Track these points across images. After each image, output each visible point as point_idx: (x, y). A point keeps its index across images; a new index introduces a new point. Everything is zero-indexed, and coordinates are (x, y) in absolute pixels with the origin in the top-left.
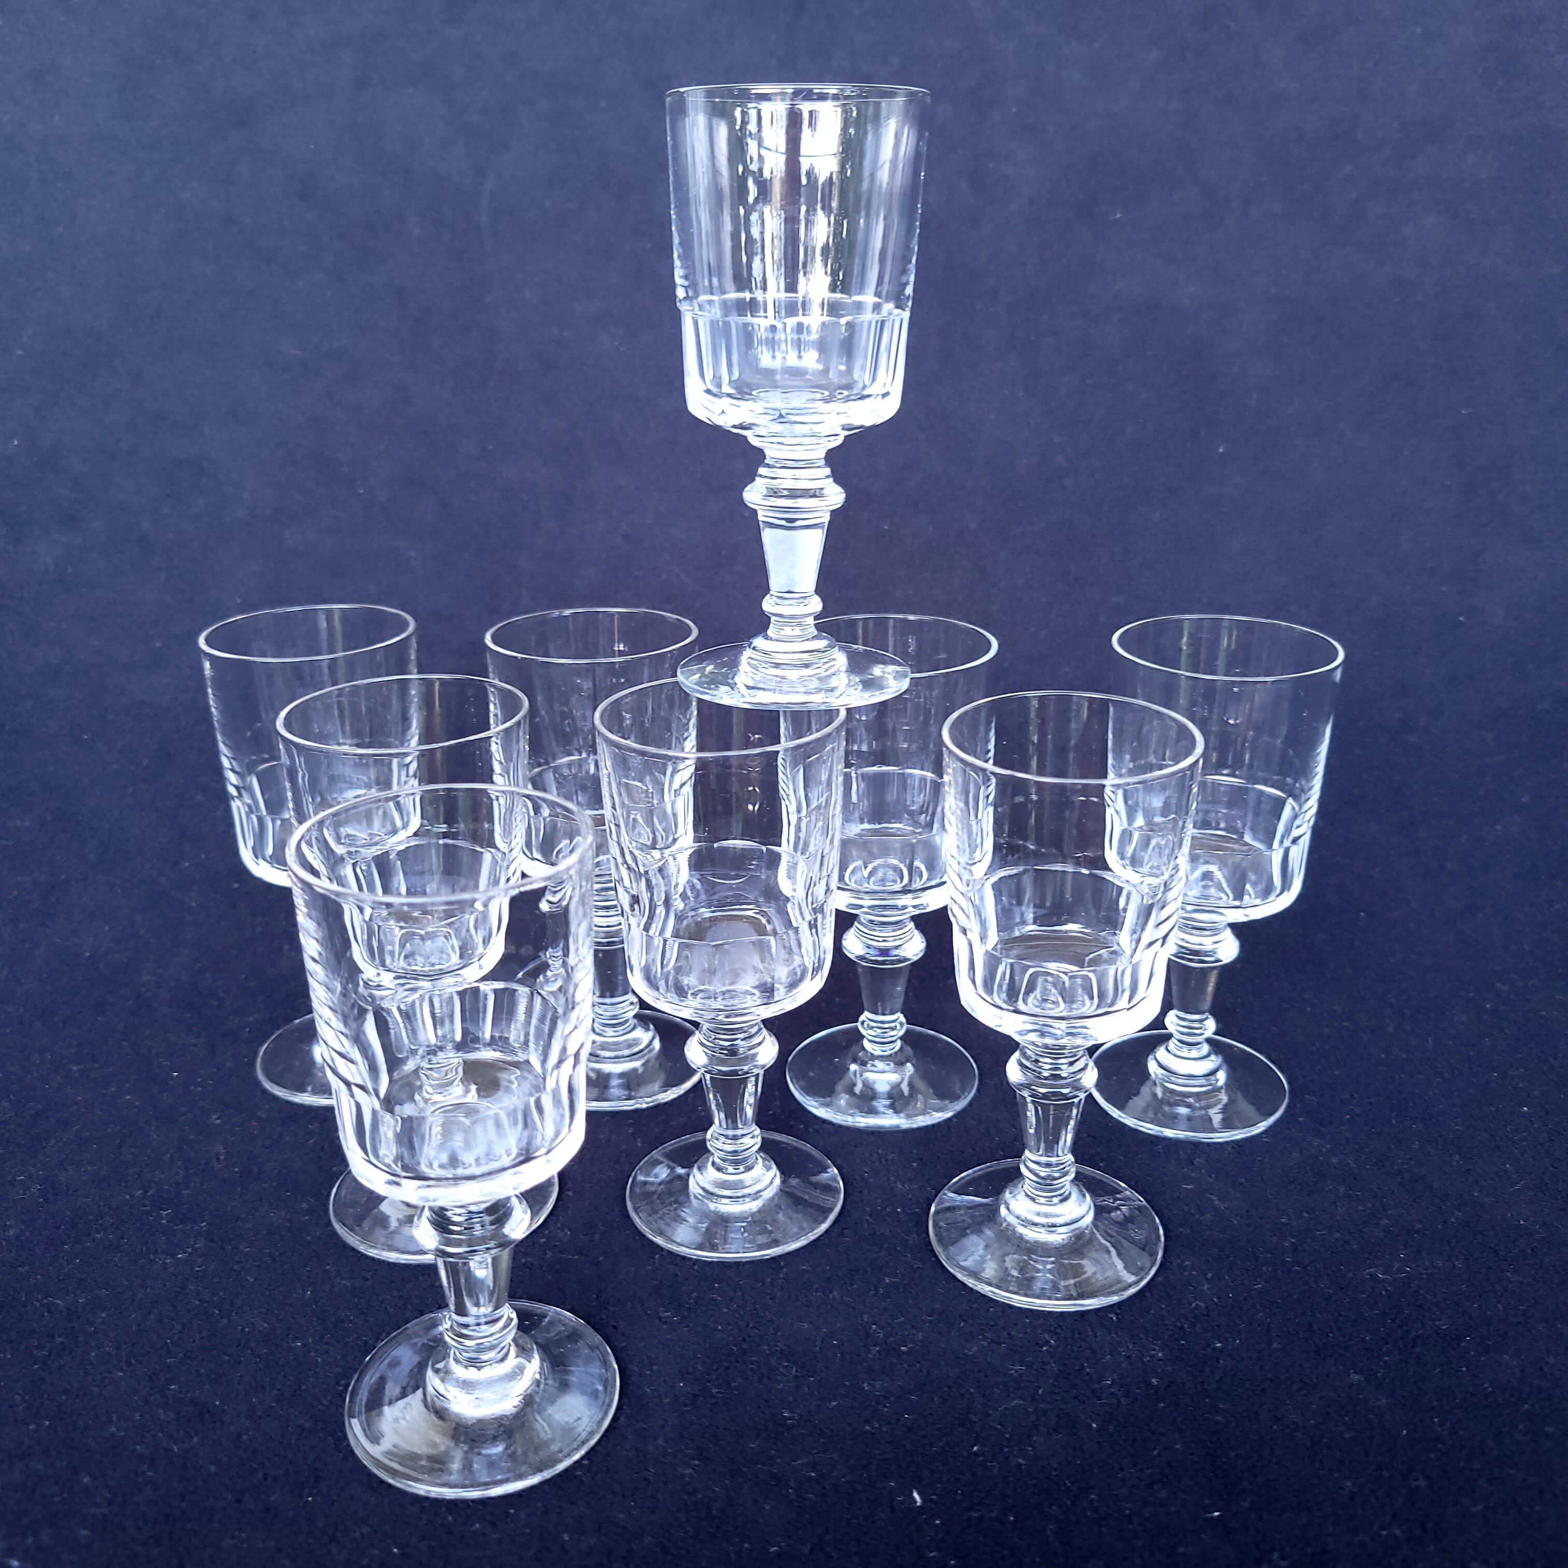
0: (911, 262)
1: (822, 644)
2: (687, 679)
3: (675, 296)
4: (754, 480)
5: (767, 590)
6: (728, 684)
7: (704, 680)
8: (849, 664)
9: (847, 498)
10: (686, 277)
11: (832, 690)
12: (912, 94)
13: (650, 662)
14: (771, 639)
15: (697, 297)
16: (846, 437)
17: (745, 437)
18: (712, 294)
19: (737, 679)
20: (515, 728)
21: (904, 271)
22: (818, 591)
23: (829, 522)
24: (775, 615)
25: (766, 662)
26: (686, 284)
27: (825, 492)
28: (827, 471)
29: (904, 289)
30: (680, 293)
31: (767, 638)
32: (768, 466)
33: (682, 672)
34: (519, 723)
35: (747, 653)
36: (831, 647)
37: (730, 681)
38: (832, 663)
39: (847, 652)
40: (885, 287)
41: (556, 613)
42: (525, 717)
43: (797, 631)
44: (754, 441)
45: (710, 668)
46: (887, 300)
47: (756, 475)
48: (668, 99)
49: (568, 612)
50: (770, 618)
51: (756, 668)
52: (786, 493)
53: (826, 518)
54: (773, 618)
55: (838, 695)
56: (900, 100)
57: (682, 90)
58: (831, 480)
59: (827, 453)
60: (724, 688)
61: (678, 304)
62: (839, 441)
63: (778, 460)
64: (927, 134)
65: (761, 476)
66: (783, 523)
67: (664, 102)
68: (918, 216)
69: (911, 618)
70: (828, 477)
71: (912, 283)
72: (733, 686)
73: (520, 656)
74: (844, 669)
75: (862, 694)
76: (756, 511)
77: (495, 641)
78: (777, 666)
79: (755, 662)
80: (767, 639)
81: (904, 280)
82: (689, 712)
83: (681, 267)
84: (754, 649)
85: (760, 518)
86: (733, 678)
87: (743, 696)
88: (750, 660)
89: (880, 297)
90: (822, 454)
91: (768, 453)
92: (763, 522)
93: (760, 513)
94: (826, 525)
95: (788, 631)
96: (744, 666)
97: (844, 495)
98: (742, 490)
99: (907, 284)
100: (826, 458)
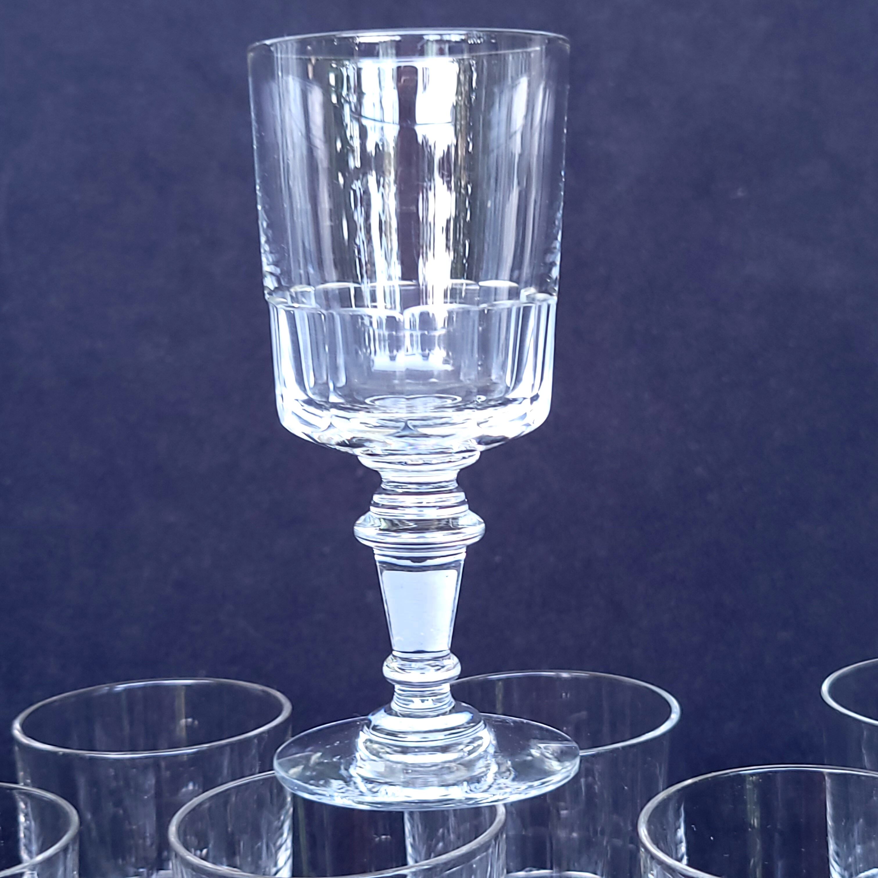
0: (557, 239)
1: (463, 718)
2: (287, 772)
3: (263, 287)
4: (369, 510)
5: (389, 650)
6: (341, 778)
7: (308, 773)
8: (498, 742)
9: (487, 529)
10: (276, 264)
11: (478, 780)
12: (550, 40)
13: (232, 751)
14: (396, 715)
15: (288, 289)
16: (482, 453)
17: (356, 456)
18: (309, 284)
19: (352, 771)
20: (62, 857)
21: (549, 250)
22: (454, 649)
23: (465, 560)
24: (399, 683)
25: (388, 746)
26: (278, 271)
27: (461, 522)
28: (461, 496)
29: (550, 270)
30: (270, 283)
31: (390, 712)
32: (385, 492)
33: (280, 764)
34: (65, 850)
35: (364, 735)
36: (474, 721)
37: (343, 772)
38: (479, 742)
39: (494, 726)
40: (526, 270)
41: (105, 689)
42: (73, 840)
43: (429, 703)
44: (367, 462)
45: (316, 757)
46: (527, 284)
47: (370, 504)
48: (251, 55)
49: (120, 687)
50: (393, 687)
51: (377, 754)
52: (412, 525)
53: (462, 557)
54: (397, 687)
55: (485, 787)
56: (536, 49)
57: (268, 42)
58: (466, 507)
59: (459, 474)
60: (336, 784)
61: (267, 296)
62: (476, 456)
63: (399, 484)
64: (568, 87)
65: (377, 505)
66: (408, 563)
67: (245, 58)
68: (562, 185)
69: (565, 675)
70: (462, 503)
71: (558, 263)
72: (347, 780)
73: (61, 750)
74: (492, 750)
75: (516, 784)
76: (371, 548)
77: (26, 730)
78: (405, 750)
79: (376, 746)
80: (390, 714)
81: (549, 258)
82: (284, 812)
83: (271, 252)
84: (375, 728)
85: (377, 558)
86: (347, 769)
87: (362, 794)
88: (368, 744)
89: (517, 281)
90: (454, 475)
91: (386, 475)
92: (380, 562)
93: (376, 551)
94: (462, 563)
95: (417, 704)
96: (361, 752)
97: (483, 525)
98: (353, 524)
99: (553, 264)
100: (458, 480)
